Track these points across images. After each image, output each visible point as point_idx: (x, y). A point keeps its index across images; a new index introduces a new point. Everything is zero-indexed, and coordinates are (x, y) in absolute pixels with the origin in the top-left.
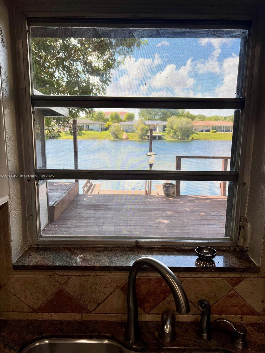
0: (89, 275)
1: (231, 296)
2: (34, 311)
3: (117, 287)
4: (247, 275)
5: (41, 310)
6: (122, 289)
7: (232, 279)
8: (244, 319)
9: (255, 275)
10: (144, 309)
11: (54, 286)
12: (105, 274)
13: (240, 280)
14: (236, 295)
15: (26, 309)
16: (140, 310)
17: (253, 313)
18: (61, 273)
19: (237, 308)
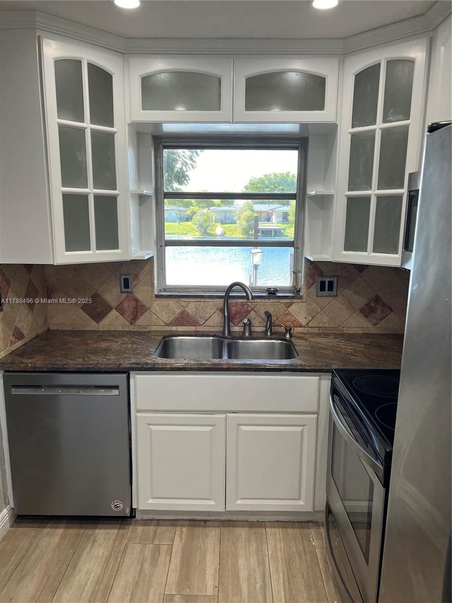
0: (201, 301)
1: (286, 315)
2: (167, 325)
3: (218, 309)
4: (295, 301)
5: (171, 324)
6: (220, 310)
7: (286, 303)
8: (295, 330)
9: (300, 301)
10: (234, 323)
11: (179, 308)
12: (210, 301)
13: (291, 304)
14: (289, 314)
15: (162, 324)
16: (231, 324)
17: (301, 326)
18: (184, 300)
19: (290, 323)
